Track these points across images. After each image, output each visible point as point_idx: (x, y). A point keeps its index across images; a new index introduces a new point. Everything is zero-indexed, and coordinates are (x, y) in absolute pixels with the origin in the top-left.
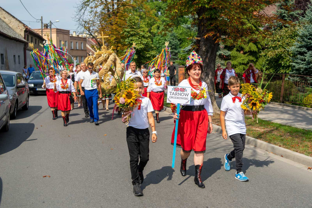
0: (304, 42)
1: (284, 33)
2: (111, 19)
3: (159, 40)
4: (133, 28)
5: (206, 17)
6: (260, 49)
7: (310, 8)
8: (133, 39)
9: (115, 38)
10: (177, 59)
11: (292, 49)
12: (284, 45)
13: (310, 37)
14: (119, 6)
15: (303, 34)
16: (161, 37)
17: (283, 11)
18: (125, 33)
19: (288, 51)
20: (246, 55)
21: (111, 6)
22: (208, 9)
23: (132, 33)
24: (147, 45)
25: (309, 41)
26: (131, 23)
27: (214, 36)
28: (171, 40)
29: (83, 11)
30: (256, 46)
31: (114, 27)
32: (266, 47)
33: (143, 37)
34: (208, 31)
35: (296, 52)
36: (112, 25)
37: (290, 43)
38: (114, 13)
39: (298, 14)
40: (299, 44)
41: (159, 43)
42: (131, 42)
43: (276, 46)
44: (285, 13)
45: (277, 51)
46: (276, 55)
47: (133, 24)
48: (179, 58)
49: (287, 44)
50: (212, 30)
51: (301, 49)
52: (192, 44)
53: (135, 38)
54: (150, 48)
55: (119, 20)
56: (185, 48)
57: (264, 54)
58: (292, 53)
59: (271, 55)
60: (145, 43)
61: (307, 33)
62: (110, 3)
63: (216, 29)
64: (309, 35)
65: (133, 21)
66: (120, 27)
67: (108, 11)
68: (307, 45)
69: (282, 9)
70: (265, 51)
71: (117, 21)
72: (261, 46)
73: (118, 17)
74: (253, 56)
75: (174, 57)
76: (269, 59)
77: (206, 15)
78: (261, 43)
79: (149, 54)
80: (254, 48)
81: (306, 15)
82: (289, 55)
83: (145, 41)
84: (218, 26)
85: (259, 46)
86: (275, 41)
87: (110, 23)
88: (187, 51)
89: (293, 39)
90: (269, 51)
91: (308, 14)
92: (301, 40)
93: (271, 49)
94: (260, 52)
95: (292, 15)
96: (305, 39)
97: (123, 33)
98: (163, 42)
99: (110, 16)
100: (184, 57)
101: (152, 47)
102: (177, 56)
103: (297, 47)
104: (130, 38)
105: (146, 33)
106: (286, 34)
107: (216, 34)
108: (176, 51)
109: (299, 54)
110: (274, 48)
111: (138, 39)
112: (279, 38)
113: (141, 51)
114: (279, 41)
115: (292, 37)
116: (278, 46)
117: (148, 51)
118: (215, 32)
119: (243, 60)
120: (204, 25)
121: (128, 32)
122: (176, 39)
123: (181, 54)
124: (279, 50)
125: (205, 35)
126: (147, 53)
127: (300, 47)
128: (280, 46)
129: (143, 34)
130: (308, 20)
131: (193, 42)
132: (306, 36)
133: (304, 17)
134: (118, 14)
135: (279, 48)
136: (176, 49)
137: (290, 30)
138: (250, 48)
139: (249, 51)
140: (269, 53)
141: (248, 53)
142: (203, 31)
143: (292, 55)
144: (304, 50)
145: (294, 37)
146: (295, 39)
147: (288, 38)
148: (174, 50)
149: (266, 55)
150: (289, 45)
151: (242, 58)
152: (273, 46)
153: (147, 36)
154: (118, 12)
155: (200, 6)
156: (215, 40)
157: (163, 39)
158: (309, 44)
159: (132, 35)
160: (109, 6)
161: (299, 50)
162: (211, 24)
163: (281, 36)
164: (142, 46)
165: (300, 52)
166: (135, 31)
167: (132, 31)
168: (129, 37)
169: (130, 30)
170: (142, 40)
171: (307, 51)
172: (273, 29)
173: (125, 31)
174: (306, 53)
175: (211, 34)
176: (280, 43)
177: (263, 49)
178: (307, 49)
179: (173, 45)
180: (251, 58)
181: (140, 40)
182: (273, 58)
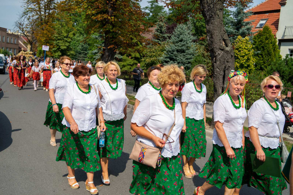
0: (168, 55)
1: (158, 48)
2: (43, 26)
3: (75, 44)
4: (60, 35)
5: (110, 37)
6: (142, 56)
7: (174, 34)
8: (59, 42)
9: (45, 39)
10: (86, 57)
11: (161, 58)
12: (157, 55)
13: (172, 52)
14: (49, 18)
15: (168, 50)
16: (77, 42)
17: (158, 33)
18: (55, 38)
19: (159, 59)
20: (132, 59)
21: (43, 17)
22: (111, 32)
23: (59, 38)
24: (68, 47)
25: (171, 55)
26: (59, 32)
27: (114, 47)
28: (83, 45)
29: (23, 18)
30: (139, 54)
31: (45, 32)
32: (146, 55)
33: (66, 41)
34: (111, 44)
35: (163, 61)
36: (43, 30)
37: (160, 54)
38: (45, 22)
39: (168, 36)
40: (166, 56)
41: (75, 45)
42: (58, 44)
43: (152, 56)
44: (159, 34)
45: (152, 59)
46: (152, 61)
47: (60, 32)
48: (88, 57)
49: (159, 55)
50: (112, 44)
51: (167, 59)
52: (98, 49)
53: (61, 42)
54: (70, 49)
55: (49, 27)
56: (92, 51)
57: (144, 60)
58: (161, 61)
59: (148, 61)
60: (67, 45)
61: (171, 50)
62: (43, 15)
63: (115, 44)
64: (172, 51)
65: (61, 30)
66: (49, 32)
67: (42, 20)
68: (170, 57)
69: (158, 32)
70: (144, 58)
71: (47, 28)
72: (143, 54)
73: (48, 25)
74: (137, 60)
75: (85, 56)
76: (147, 63)
77: (110, 35)
78: (142, 53)
79: (69, 53)
80: (138, 55)
81: (171, 38)
82: (159, 62)
83: (67, 44)
84: (116, 42)
85: (141, 54)
86: (151, 52)
87: (42, 29)
88: (94, 53)
89: (163, 52)
90: (147, 58)
91: (173, 38)
92: (167, 53)
93: (149, 57)
94: (142, 59)
95: (164, 37)
96: (169, 53)
97: (53, 37)
98: (77, 45)
99: (42, 24)
100: (91, 56)
101: (72, 49)
102: (86, 56)
103: (164, 58)
104: (58, 41)
105: (68, 39)
106: (159, 49)
107: (115, 47)
108: (86, 52)
109: (165, 62)
110: (151, 57)
111: (63, 42)
112: (154, 50)
113: (64, 50)
114: (154, 53)
115: (162, 51)
116: (153, 55)
117: (69, 51)
118: (115, 45)
119: (130, 62)
120: (108, 40)
121: (57, 37)
122: (86, 44)
123: (90, 55)
124: (154, 58)
125: (108, 47)
126: (68, 52)
127: (166, 58)
128: (154, 55)
129: (66, 40)
130: (172, 41)
131: (98, 48)
132: (170, 51)
133: (170, 39)
134: (48, 23)
135: (154, 57)
136: (86, 50)
137: (161, 46)
138: (135, 55)
139: (134, 57)
140: (147, 59)
141: (134, 59)
142: (107, 44)
143: (161, 62)
144: (168, 60)
145: (164, 51)
146: (164, 52)
147: (160, 51)
148: (85, 51)
149: (145, 61)
150: (159, 56)
151: (129, 61)
152: (150, 55)
153: (69, 41)
154: (48, 22)
155: (107, 29)
156: (114, 50)
157: (78, 43)
158: (171, 56)
159: (59, 40)
160: (42, 17)
161: (165, 59)
162: (112, 41)
163: (155, 49)
164: (65, 47)
165: (166, 61)
166: (61, 37)
167: (59, 37)
168: (56, 41)
169: (58, 36)
170: (65, 44)
171: (170, 61)
172: (151, 44)
173: (55, 36)
174: (169, 62)
175: (112, 46)
176: (154, 54)
177: (144, 56)
178: (170, 60)
179: (84, 48)
180: (136, 62)
181: (64, 43)
182: (149, 63)
